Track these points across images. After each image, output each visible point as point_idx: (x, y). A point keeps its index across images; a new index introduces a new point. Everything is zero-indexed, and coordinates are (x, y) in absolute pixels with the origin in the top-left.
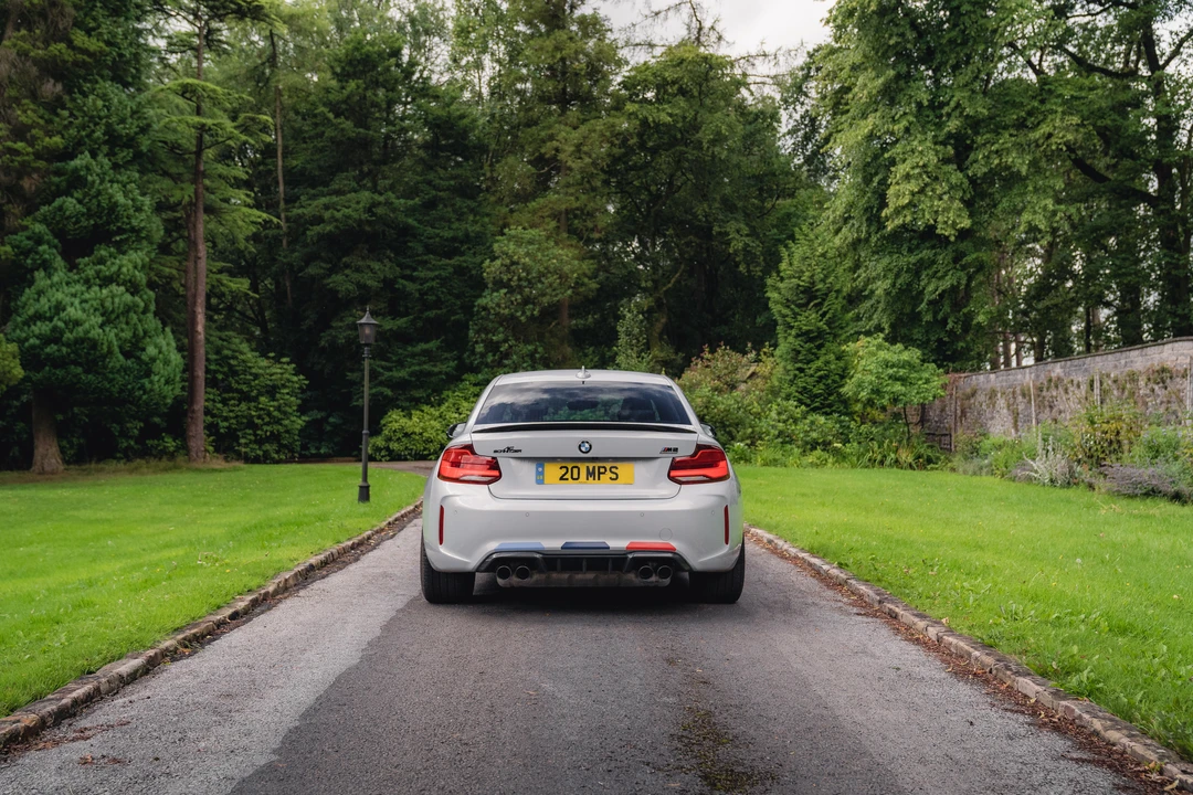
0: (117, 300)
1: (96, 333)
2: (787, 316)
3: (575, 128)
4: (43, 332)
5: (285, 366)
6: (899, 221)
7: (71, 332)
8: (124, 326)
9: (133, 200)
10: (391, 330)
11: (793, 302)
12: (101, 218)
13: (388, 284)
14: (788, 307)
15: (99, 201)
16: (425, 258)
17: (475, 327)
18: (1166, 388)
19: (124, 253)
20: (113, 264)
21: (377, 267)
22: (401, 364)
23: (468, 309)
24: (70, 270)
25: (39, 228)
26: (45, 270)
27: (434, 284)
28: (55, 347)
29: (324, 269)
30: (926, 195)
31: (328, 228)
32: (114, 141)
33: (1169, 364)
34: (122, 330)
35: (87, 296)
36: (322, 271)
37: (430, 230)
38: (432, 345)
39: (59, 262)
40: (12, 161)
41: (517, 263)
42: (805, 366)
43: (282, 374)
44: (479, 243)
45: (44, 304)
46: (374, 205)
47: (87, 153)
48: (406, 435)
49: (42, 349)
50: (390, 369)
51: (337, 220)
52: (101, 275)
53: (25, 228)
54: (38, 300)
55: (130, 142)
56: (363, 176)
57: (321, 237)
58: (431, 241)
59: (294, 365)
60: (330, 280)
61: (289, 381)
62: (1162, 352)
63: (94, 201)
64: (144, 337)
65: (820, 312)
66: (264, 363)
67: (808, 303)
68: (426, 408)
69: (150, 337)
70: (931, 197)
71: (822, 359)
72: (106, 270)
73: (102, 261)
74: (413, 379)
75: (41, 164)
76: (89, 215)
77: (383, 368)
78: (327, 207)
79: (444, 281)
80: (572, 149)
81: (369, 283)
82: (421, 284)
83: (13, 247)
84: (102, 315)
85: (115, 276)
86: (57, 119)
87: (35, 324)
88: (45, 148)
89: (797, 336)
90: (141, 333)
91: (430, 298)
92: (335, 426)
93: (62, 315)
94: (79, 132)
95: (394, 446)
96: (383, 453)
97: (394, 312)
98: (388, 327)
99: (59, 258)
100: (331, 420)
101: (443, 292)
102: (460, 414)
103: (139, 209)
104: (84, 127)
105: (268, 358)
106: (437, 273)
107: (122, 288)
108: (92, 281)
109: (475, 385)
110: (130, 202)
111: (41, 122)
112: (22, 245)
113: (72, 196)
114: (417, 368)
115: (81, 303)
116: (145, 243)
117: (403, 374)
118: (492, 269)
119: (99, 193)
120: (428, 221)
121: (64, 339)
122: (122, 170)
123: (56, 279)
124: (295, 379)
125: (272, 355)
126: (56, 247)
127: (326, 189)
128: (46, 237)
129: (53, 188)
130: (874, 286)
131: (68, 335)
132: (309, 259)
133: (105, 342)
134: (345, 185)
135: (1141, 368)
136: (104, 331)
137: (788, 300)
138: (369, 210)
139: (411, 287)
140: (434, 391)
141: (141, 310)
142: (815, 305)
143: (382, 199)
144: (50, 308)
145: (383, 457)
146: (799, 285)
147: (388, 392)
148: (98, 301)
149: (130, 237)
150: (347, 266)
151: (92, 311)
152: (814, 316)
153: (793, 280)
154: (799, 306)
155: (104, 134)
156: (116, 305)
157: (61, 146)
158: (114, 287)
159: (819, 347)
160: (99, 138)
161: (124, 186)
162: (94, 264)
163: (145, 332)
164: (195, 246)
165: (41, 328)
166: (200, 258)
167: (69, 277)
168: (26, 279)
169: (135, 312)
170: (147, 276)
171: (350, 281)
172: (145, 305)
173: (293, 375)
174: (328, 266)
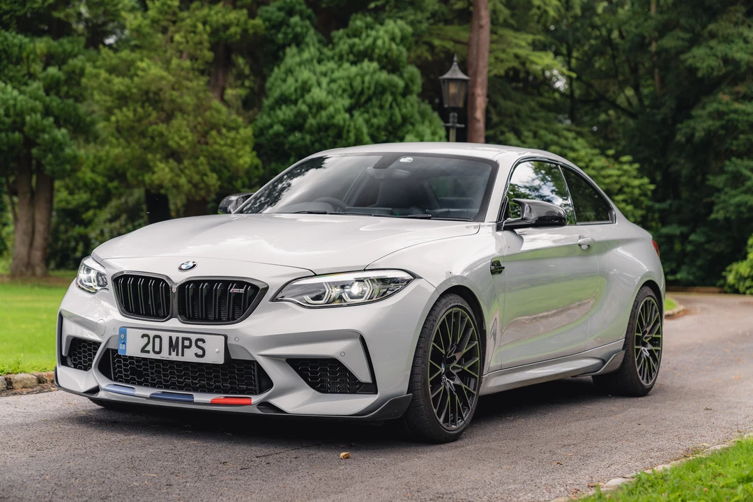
0: (367, 79)
1: (342, 118)
4: (287, 117)
5: (626, 167)
7: (314, 117)
8: (377, 111)
19: (382, 24)
20: (368, 36)
24: (326, 45)
26: (298, 45)
28: (300, 135)
29: (683, 39)
34: (375, 115)
35: (336, 75)
36: (680, 43)
39: (312, 36)
43: (619, 176)
45: (290, 85)
49: (286, 137)
52: (355, 50)
54: (284, 81)
59: (636, 166)
60: (689, 54)
61: (628, 185)
66: (600, 162)
69: (413, 124)
72: (362, 43)
73: (356, 34)
83: (265, 21)
84: (351, 97)
85: (369, 51)
87: (280, 109)
90: (399, 118)
92: (699, 246)
93: (307, 97)
96: (747, 284)
99: (312, 31)
100: (692, 237)
105: (607, 157)
107: (375, 65)
108: (345, 57)
112: (274, 17)
115: (329, 84)
116: (411, 10)
121: (307, 126)
123: (306, 55)
124: (636, 182)
125: (611, 152)
126: (309, 18)
128: (298, 7)
131: (311, 121)
132: (664, 29)
133: (352, 128)
136: (352, 116)
141: (400, 90)
144: (296, 90)
148: (347, 81)
150: (713, 36)
151: (340, 92)
156: (366, 85)
158: (366, 63)
162: (349, 36)
163: (405, 119)
164: (478, 12)
165: (285, 113)
166: (481, 27)
167: (321, 53)
168: (276, 56)
169: (393, 94)
170: (409, 50)
171: (715, 55)
172: (407, 86)
173: (635, 177)
174: (687, 36)
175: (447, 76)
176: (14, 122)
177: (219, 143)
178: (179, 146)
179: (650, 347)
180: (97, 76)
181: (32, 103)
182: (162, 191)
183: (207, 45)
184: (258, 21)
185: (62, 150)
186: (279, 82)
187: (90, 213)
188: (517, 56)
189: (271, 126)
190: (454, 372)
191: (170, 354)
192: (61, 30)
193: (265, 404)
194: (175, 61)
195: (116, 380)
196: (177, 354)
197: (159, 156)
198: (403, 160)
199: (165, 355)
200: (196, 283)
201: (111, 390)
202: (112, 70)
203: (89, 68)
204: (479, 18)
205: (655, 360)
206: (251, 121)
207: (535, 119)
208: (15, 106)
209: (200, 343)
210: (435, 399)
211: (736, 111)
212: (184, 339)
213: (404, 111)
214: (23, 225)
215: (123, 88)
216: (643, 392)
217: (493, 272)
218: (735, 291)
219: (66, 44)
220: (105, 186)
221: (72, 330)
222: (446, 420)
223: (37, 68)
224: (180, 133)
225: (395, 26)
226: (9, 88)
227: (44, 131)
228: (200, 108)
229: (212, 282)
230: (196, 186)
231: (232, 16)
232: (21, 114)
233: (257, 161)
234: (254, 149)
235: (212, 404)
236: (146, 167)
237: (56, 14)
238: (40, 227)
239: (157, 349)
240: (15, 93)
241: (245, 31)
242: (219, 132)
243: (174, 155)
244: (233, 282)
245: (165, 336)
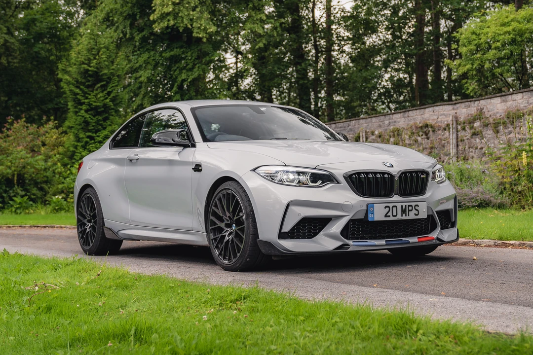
2: (78, 94)
6: (164, 24)
11: (83, 84)
14: (78, 87)
18: (428, 138)
30: (183, 6)
33: (430, 122)
42: (94, 135)
62: (424, 114)
65: (105, 92)
67: (95, 85)
70: (187, 8)
71: (109, 128)
89: (86, 111)
130: (138, 75)
135: (405, 126)
137: (77, 81)
142: (102, 86)
146: (88, 70)
152: (101, 95)
153: (83, 66)
154: (88, 87)
159: (105, 120)
191: (402, 216)
193: (437, 239)
196: (406, 216)
199: (399, 217)
200: (405, 173)
209: (416, 207)
212: (409, 206)
229: (411, 172)
235: (418, 241)
239: (395, 214)
245: (399, 205)
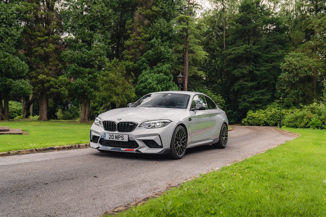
0: (161, 77)
1: (155, 86)
3: (319, 19)
5: (219, 97)
8: (163, 84)
9: (167, 50)
10: (250, 86)
12: (158, 55)
13: (251, 72)
15: (158, 51)
16: (263, 64)
17: (278, 85)
19: (164, 65)
20: (161, 67)
21: (247, 67)
22: (253, 96)
23: (276, 79)
24: (152, 70)
25: (143, 59)
26: (145, 70)
27: (265, 71)
28: (145, 90)
29: (232, 68)
31: (232, 56)
32: (162, 34)
34: (163, 85)
35: (154, 76)
37: (266, 55)
38: (263, 91)
39: (148, 68)
40: (137, 42)
41: (291, 64)
43: (218, 99)
44: (280, 58)
45: (143, 78)
46: (247, 48)
47: (155, 38)
48: (253, 118)
49: (142, 90)
50: (249, 98)
51: (235, 54)
52: (158, 71)
53: (140, 59)
54: (142, 78)
55: (167, 34)
56: (245, 40)
57: (231, 60)
58: (266, 58)
59: (222, 96)
60: (233, 72)
61: (219, 101)
63: (156, 51)
64: (169, 87)
66: (213, 96)
68: (261, 110)
69: (171, 87)
72: (160, 69)
73: (158, 67)
74: (256, 101)
75: (144, 42)
76: (155, 55)
77: (248, 97)
78: (233, 50)
79: (269, 71)
80: (317, 25)
81: (244, 72)
82: (261, 72)
83: (138, 64)
84: (157, 81)
85: (161, 71)
86: (149, 30)
88: (144, 38)
90: (168, 86)
91: (263, 76)
92: (235, 115)
93: (147, 81)
94: (153, 33)
95: (250, 121)
96: (247, 123)
97: (252, 81)
98: (250, 85)
99: (148, 66)
100: (234, 113)
101: (268, 74)
102: (271, 112)
103: (168, 53)
104: (155, 31)
105: (215, 94)
106: (266, 68)
107: (163, 74)
108: (156, 72)
109: (278, 103)
110: (166, 51)
111: (144, 31)
112: (140, 63)
113: (151, 50)
114: (258, 97)
115: (152, 78)
116: (171, 62)
117: (253, 99)
118: (283, 65)
119: (158, 49)
120: (265, 52)
121: (147, 88)
122: (165, 42)
123: (147, 72)
124: (222, 100)
125: (216, 93)
126: (148, 64)
127: (234, 45)
128: (145, 61)
129: (147, 48)
131: (148, 87)
132: (228, 66)
133: (157, 88)
134: (240, 44)
136: (157, 85)
138: (245, 50)
139: (257, 73)
140: (264, 105)
141: (168, 80)
143: (249, 46)
144: (145, 80)
145: (247, 124)
147: (248, 105)
148: (156, 78)
149: (166, 60)
150: (239, 67)
151: (155, 80)
155: (160, 33)
157: (148, 37)
158: (161, 74)
160: (158, 34)
161: (165, 46)
163: (169, 86)
164: (186, 62)
165: (142, 85)
166: (186, 65)
167: (150, 71)
168: (140, 72)
169: (166, 80)
170: (170, 71)
171: (239, 72)
172: (170, 79)
173: (221, 99)
174: (233, 67)
175: (179, 76)
176: (81, 87)
177: (127, 92)
178: (119, 92)
179: (225, 137)
180: (100, 77)
181: (85, 83)
182: (115, 103)
183: (125, 70)
184: (136, 64)
185: (92, 93)
186: (141, 78)
187: (98, 108)
188: (194, 72)
189: (139, 88)
190: (180, 143)
192: (92, 66)
193: (137, 151)
194: (117, 73)
195: (103, 145)
196: (117, 139)
197: (114, 95)
198: (168, 95)
199: (114, 139)
200: (122, 123)
201: (102, 147)
202: (103, 75)
203: (98, 75)
204: (186, 63)
205: (226, 140)
206: (135, 87)
207: (199, 86)
208: (82, 83)
209: (122, 137)
210: (176, 149)
211: (244, 84)
212: (119, 136)
213: (169, 84)
214: (83, 110)
215: (106, 80)
216: (223, 148)
217: (189, 120)
218: (244, 125)
219: (93, 70)
220: (102, 101)
221: (93, 134)
222: (179, 154)
223: (87, 75)
224: (119, 90)
225: (167, 65)
226: (80, 79)
227: (88, 89)
228: (123, 84)
229: (125, 123)
230: (122, 101)
231: (130, 63)
232: (83, 85)
233: (136, 96)
234: (135, 93)
235: (125, 151)
236: (111, 97)
237: (91, 63)
238: (87, 111)
239: (113, 138)
240: (82, 81)
241: (133, 67)
242: (127, 89)
243: (117, 94)
244: (130, 123)
245: (115, 135)
